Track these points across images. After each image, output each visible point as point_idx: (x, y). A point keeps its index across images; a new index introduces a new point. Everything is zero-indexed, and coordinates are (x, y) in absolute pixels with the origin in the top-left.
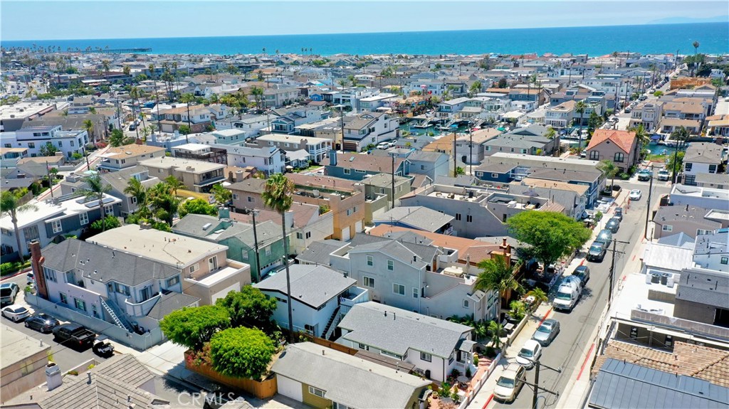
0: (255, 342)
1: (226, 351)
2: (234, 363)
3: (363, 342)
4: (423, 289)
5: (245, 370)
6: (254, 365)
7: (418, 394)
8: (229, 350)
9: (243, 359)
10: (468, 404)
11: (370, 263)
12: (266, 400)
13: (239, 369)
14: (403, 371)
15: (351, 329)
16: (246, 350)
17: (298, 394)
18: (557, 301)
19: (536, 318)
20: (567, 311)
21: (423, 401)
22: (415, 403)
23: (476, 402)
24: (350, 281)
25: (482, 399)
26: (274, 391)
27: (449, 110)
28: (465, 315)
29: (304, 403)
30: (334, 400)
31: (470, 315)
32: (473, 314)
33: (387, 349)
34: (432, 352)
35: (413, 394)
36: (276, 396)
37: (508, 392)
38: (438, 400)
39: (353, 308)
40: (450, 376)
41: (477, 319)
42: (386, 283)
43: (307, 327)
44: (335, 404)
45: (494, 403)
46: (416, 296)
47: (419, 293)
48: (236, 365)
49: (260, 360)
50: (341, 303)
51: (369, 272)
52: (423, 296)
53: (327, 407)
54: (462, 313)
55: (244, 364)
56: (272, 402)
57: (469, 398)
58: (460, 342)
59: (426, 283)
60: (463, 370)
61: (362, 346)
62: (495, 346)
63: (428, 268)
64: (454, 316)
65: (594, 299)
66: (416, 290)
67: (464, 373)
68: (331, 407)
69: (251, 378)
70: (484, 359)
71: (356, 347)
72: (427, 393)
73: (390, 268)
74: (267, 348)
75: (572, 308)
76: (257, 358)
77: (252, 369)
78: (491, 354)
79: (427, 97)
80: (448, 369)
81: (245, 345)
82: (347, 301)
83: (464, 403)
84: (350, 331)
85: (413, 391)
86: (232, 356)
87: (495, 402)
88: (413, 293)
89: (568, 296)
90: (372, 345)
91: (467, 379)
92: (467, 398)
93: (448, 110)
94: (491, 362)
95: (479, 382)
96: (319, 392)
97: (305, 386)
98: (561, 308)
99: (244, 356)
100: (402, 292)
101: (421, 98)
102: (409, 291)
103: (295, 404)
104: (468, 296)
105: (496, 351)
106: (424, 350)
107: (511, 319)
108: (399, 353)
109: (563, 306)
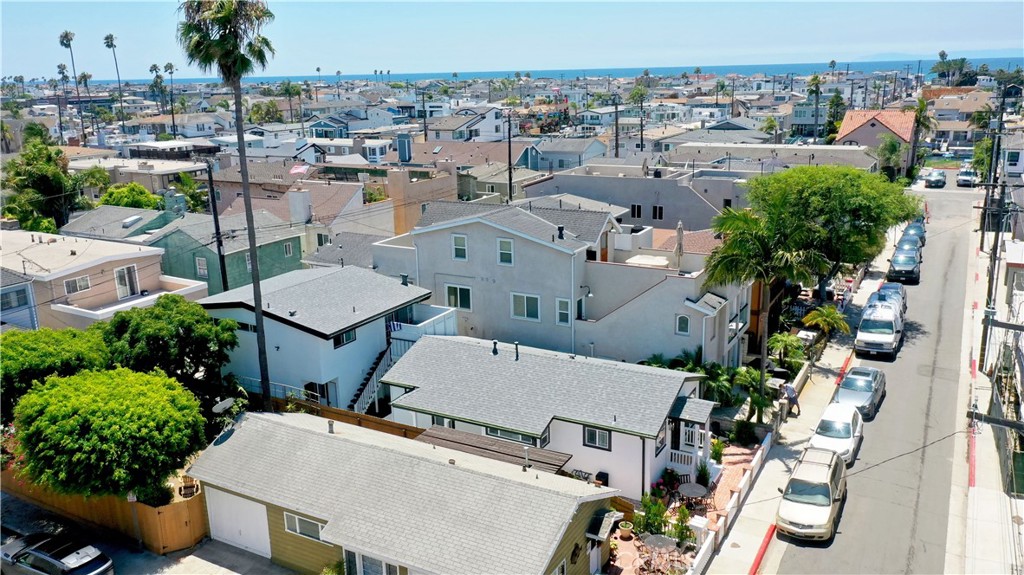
0: (142, 399)
1: (54, 420)
2: (73, 452)
3: (440, 411)
4: (580, 303)
5: (109, 471)
6: (135, 457)
7: (585, 523)
8: (64, 417)
9: (103, 439)
10: (716, 550)
11: (460, 253)
12: (174, 556)
13: (89, 468)
14: (540, 468)
15: (411, 384)
16: (111, 418)
17: (258, 538)
18: (863, 336)
19: (826, 372)
20: (888, 356)
21: (600, 543)
22: (577, 546)
23: (735, 545)
24: (415, 291)
25: (747, 537)
26: (198, 533)
27: (597, 122)
28: (680, 353)
29: (273, 562)
30: (348, 545)
31: (692, 350)
32: (700, 349)
33: (499, 423)
34: (613, 424)
35: (575, 517)
36: (203, 544)
37: (814, 516)
38: (634, 543)
39: (419, 343)
40: (658, 485)
41: (709, 358)
42: (494, 296)
43: (310, 386)
44: (351, 556)
45: (780, 547)
46: (564, 318)
47: (572, 312)
48: (78, 456)
49: (154, 446)
50: (393, 334)
51: (459, 274)
52: (579, 317)
53: (328, 566)
54: (673, 349)
55: (103, 454)
56: (191, 561)
57: (717, 534)
58: (680, 402)
59: (586, 288)
60: (689, 471)
61: (437, 419)
62: (754, 419)
63: (591, 255)
64: (655, 356)
65: (933, 337)
66: (563, 305)
67: (693, 478)
68: (339, 565)
69: (131, 497)
70: (732, 449)
71: (424, 422)
72: (608, 521)
73: (506, 258)
74: (177, 415)
75: (898, 349)
76: (143, 440)
77: (128, 468)
78: (747, 436)
79: (562, 107)
80: (654, 466)
81: (113, 405)
82: (406, 330)
83: (705, 546)
84: (409, 389)
85: (572, 510)
86: (70, 433)
87: (784, 545)
88: (558, 311)
89: (888, 325)
90: (462, 415)
91: (702, 490)
92: (712, 534)
93: (595, 121)
94: (753, 454)
95: (736, 495)
96: (311, 526)
97: (275, 512)
98: (873, 352)
99: (106, 433)
100: (532, 313)
101: (553, 108)
102: (548, 310)
103: (248, 564)
104: (688, 303)
105: (758, 431)
106: (591, 421)
107: (778, 369)
108: (529, 430)
109: (879, 345)
